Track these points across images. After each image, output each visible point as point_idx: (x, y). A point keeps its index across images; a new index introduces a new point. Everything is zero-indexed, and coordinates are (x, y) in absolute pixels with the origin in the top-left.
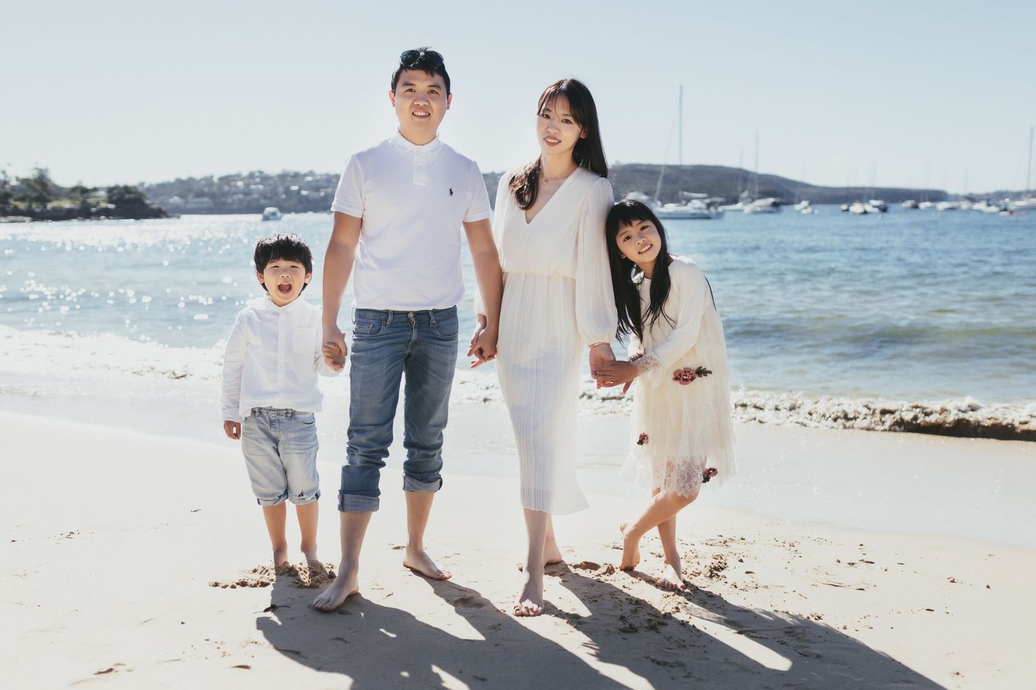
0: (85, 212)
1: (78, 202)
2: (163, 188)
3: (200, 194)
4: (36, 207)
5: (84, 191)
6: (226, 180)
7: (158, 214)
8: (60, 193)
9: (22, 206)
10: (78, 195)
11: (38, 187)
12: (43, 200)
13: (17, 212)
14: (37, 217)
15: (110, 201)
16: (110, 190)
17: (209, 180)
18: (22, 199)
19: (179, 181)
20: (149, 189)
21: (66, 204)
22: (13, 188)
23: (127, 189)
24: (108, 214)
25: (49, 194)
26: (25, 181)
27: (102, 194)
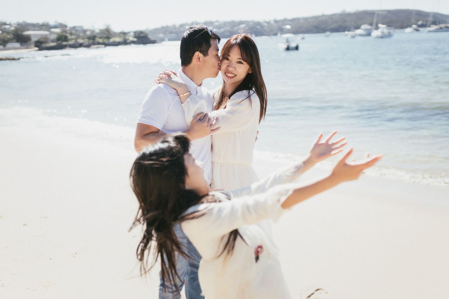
0: (125, 43)
1: (122, 38)
2: (156, 31)
3: (171, 33)
4: (106, 41)
5: (124, 34)
6: (182, 26)
7: (154, 42)
8: (116, 35)
9: (101, 41)
10: (121, 35)
11: (107, 32)
12: (108, 38)
13: (99, 43)
14: (106, 45)
15: (135, 37)
16: (135, 33)
17: (174, 26)
18: (101, 38)
19: (163, 28)
20: (151, 31)
21: (117, 39)
22: (98, 33)
23: (141, 32)
24: (134, 42)
25: (111, 35)
26: (101, 30)
27: (132, 34)
